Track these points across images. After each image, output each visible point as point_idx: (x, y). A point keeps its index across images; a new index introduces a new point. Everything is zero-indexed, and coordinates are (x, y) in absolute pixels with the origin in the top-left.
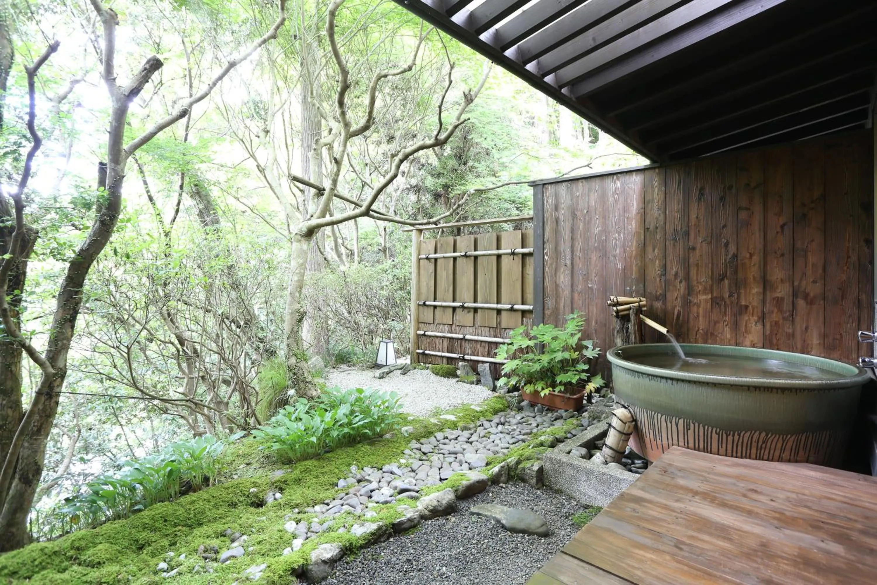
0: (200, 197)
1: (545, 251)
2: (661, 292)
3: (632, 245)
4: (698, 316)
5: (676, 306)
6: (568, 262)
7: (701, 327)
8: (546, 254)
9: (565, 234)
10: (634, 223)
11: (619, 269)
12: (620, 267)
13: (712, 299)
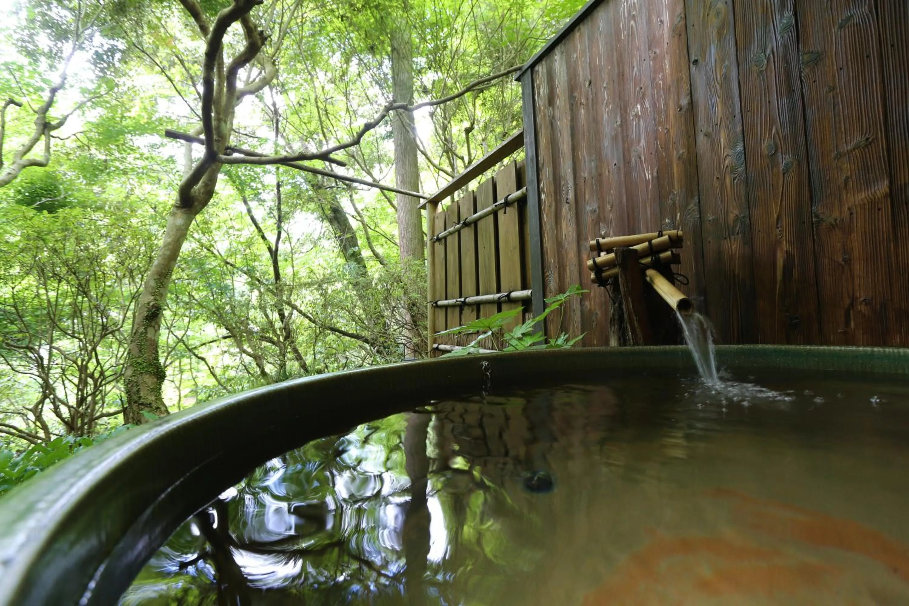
0: (339, 223)
1: (542, 185)
2: (736, 212)
3: (667, 117)
4: (848, 261)
5: (778, 242)
6: (571, 195)
7: (861, 296)
8: (543, 189)
9: (563, 142)
10: (667, 65)
11: (647, 182)
12: (648, 176)
13: (891, 194)
